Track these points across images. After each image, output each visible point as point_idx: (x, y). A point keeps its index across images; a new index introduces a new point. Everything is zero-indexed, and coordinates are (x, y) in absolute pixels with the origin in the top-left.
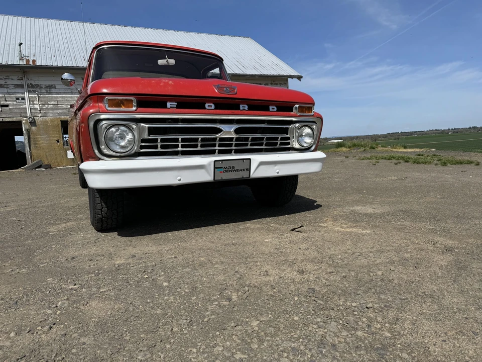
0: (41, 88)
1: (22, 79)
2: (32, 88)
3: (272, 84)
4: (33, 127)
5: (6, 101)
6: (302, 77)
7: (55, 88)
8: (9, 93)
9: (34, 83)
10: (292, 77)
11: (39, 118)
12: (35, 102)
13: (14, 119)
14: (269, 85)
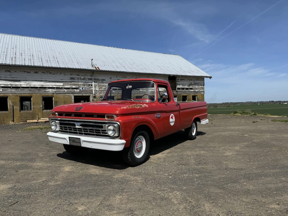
0: (99, 80)
1: (92, 76)
2: (96, 80)
3: (197, 80)
4: (95, 99)
5: (84, 86)
6: (212, 77)
7: (105, 80)
8: (86, 82)
9: (97, 78)
10: (207, 77)
11: (98, 95)
12: (96, 87)
13: (87, 95)
14: (196, 80)
